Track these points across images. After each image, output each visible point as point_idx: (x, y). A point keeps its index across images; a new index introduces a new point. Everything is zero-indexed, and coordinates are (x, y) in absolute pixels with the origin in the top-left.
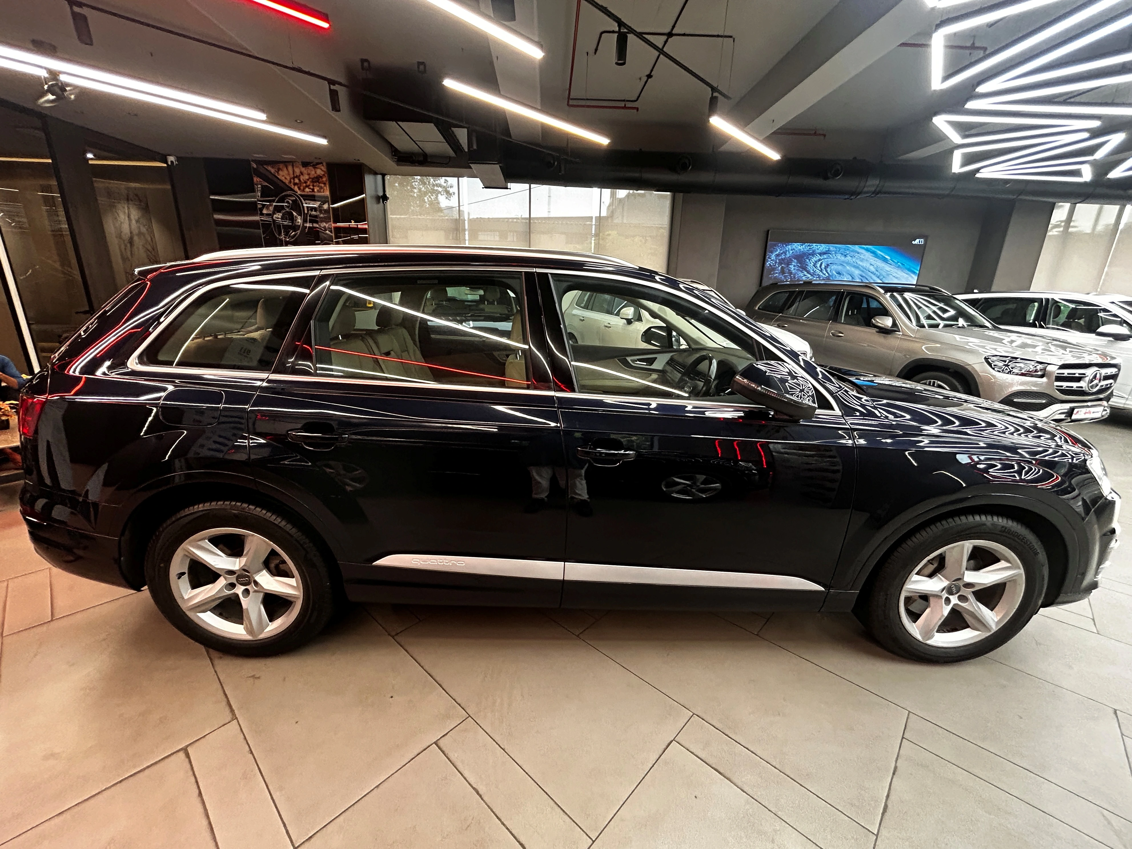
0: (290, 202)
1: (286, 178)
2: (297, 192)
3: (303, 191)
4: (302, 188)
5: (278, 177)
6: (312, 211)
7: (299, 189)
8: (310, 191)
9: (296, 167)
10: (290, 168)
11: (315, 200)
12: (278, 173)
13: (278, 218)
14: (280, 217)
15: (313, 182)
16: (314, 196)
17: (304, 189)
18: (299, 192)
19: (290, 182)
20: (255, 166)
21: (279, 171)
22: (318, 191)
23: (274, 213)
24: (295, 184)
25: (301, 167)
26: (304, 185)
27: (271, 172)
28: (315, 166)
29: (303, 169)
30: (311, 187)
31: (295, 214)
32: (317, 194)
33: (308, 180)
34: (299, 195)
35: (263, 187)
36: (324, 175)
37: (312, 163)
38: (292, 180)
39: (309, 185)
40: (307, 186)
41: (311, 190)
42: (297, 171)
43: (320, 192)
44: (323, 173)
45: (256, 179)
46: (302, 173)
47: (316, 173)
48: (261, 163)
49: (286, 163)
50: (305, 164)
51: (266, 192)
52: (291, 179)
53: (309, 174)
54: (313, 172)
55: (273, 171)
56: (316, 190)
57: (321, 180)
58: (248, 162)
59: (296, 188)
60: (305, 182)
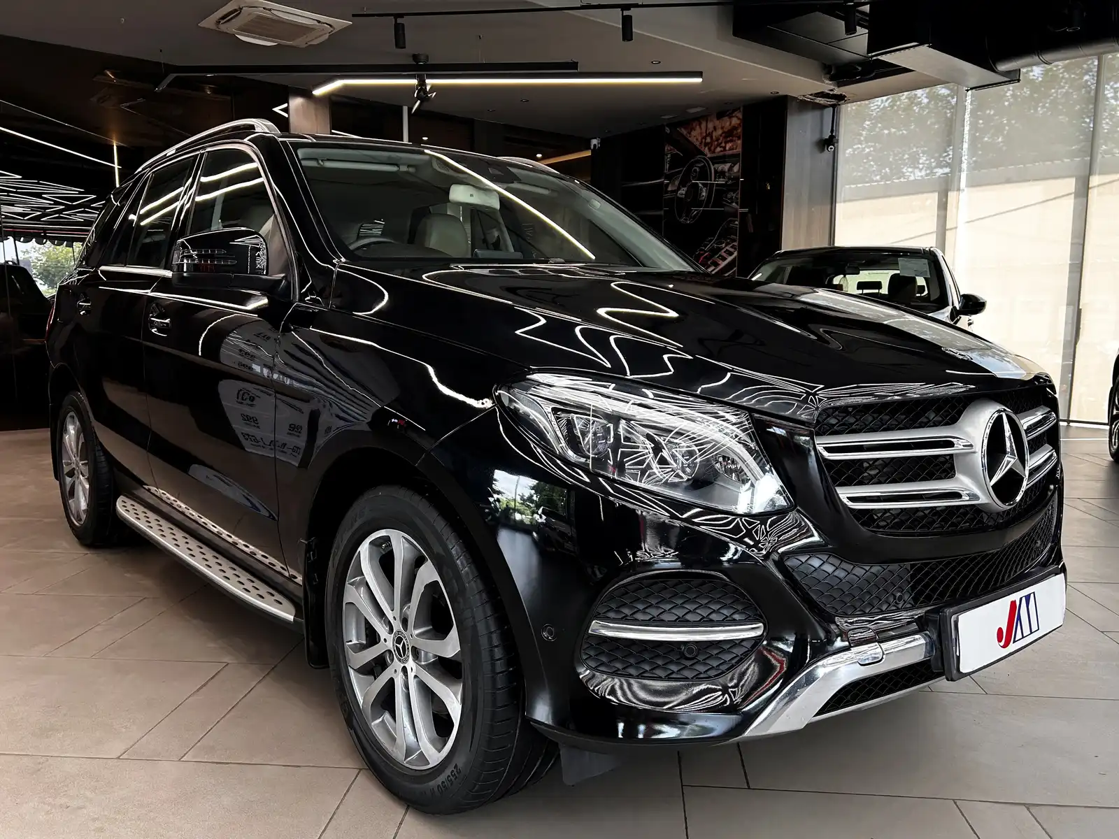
0: (698, 170)
1: (697, 139)
2: (706, 156)
3: (714, 152)
4: (713, 148)
5: (690, 139)
6: (719, 178)
7: (710, 149)
8: (721, 151)
9: (711, 121)
10: (703, 125)
11: (725, 162)
12: (690, 133)
13: (682, 194)
14: (684, 192)
15: (725, 137)
16: (724, 156)
17: (715, 149)
18: (709, 155)
19: (702, 142)
20: (668, 130)
21: (691, 131)
22: (730, 149)
23: (679, 189)
24: (706, 144)
25: (715, 120)
26: (716, 143)
27: (682, 135)
28: (731, 117)
29: (717, 123)
30: (723, 145)
31: (700, 185)
32: (727, 153)
33: (721, 135)
34: (710, 158)
35: (673, 156)
36: (739, 124)
37: (728, 111)
38: (704, 140)
39: (721, 143)
40: (719, 145)
41: (722, 149)
42: (710, 125)
43: (733, 149)
44: (738, 122)
45: (667, 148)
46: (715, 128)
47: (731, 123)
48: (674, 125)
49: (699, 119)
50: (720, 115)
51: (675, 162)
52: (702, 139)
53: (722, 128)
54: (728, 123)
55: (684, 132)
56: (727, 148)
57: (735, 132)
58: (663, 127)
59: (706, 150)
60: (717, 140)
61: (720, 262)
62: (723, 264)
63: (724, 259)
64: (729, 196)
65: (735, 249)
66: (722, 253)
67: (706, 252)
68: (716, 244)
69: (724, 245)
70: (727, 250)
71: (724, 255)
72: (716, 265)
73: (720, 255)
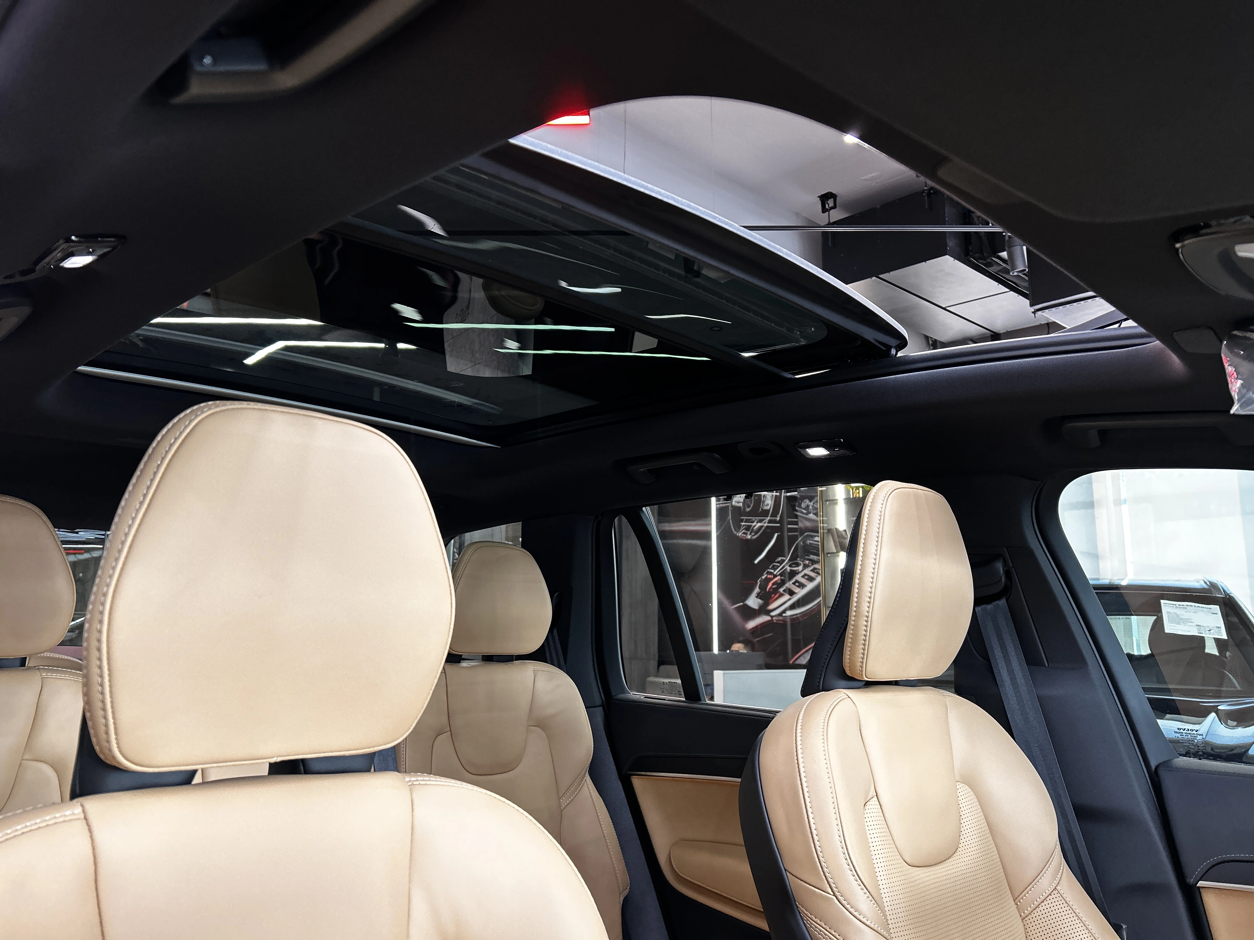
13: (739, 502)
14: (742, 500)
61: (796, 590)
62: (801, 593)
63: (801, 586)
64: (803, 505)
65: (818, 574)
66: (799, 577)
67: (775, 576)
68: (790, 566)
69: (800, 568)
70: (805, 575)
71: (803, 581)
72: (791, 593)
73: (797, 581)
